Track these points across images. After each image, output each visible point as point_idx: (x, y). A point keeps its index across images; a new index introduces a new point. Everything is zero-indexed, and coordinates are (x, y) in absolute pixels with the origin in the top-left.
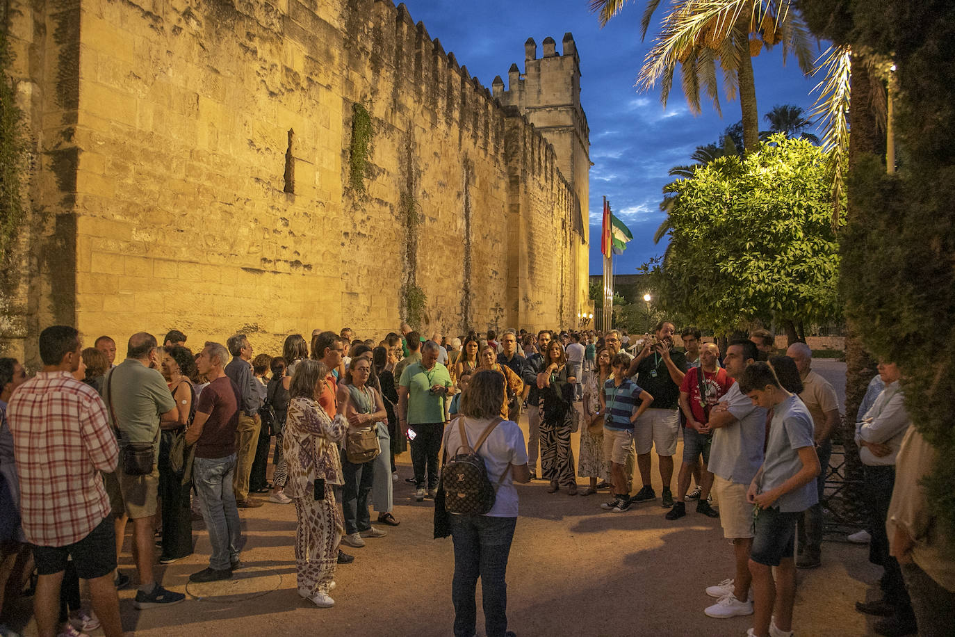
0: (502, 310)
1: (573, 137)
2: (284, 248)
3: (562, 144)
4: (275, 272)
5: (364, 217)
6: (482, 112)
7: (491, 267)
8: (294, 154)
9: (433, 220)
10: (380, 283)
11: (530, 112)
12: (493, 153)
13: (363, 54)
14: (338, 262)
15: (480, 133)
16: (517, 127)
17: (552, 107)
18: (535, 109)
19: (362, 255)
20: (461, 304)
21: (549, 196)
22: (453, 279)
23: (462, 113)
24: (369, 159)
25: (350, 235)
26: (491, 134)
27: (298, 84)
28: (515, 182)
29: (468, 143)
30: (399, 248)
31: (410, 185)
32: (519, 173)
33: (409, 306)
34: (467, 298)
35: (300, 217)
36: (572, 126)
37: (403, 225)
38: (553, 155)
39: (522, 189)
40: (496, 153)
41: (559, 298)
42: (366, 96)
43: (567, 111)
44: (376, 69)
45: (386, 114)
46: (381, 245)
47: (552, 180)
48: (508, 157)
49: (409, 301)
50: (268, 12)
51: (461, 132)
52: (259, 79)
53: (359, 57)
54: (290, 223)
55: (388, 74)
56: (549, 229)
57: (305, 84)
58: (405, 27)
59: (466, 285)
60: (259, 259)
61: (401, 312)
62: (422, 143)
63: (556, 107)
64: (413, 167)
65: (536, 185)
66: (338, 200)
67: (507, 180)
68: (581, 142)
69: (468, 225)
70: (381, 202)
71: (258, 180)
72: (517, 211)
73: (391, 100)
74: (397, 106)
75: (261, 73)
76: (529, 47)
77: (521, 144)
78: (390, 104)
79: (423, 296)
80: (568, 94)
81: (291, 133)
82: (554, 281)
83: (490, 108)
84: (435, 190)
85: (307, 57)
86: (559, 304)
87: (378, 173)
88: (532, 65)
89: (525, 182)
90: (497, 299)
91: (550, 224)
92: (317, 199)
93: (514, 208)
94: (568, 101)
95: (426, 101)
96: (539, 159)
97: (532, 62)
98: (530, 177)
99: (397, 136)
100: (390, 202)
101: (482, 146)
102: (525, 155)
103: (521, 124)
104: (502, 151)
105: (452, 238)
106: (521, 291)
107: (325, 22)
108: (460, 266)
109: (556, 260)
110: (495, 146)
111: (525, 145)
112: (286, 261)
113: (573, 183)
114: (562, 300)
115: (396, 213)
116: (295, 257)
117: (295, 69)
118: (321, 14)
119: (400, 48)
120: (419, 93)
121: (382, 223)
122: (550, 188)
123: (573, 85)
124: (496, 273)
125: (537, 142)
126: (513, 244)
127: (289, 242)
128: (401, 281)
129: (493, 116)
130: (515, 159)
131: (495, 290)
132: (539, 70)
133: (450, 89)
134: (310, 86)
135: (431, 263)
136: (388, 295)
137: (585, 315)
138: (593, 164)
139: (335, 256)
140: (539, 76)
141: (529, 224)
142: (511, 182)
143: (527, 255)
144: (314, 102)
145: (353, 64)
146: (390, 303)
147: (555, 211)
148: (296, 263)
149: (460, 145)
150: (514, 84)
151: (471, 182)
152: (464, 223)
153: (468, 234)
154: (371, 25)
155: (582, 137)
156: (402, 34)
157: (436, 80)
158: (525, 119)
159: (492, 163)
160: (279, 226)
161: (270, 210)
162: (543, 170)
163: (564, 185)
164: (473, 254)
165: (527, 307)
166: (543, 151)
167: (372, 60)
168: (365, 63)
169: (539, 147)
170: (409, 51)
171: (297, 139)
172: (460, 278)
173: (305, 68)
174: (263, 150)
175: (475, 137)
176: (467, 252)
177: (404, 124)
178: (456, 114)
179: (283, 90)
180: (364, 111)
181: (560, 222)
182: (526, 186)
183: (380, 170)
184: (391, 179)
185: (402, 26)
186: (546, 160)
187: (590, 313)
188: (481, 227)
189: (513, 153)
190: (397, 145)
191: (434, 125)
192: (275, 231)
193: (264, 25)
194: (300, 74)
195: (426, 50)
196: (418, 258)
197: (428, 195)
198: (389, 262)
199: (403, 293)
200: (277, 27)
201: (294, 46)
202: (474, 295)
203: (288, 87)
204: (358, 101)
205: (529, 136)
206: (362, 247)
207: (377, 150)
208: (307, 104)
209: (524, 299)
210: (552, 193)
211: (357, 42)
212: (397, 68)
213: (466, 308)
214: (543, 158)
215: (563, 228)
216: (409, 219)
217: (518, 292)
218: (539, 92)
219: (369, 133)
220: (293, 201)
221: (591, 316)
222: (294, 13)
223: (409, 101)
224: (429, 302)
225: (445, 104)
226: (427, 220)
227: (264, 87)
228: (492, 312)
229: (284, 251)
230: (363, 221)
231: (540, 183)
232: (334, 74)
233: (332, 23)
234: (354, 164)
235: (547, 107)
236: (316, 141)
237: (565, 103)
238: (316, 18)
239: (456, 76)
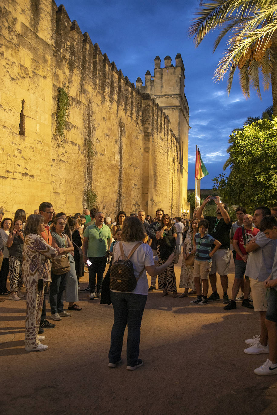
0: (139, 206)
1: (180, 112)
2: (19, 165)
3: (174, 116)
4: (13, 179)
5: (64, 151)
6: (130, 96)
7: (133, 182)
8: (25, 113)
9: (102, 154)
10: (72, 188)
11: (157, 98)
12: (135, 119)
13: (64, 60)
14: (49, 175)
15: (128, 108)
16: (149, 105)
17: (168, 95)
18: (159, 96)
19: (62, 172)
20: (117, 201)
21: (166, 144)
22: (112, 188)
23: (119, 96)
24: (67, 119)
25: (56, 160)
26: (135, 109)
27: (27, 74)
28: (147, 136)
29: (122, 113)
30: (83, 169)
31: (89, 135)
32: (149, 131)
33: (88, 201)
34: (120, 198)
35: (28, 149)
36: (179, 106)
37: (85, 157)
38: (169, 121)
39: (151, 139)
40: (137, 119)
41: (171, 201)
42: (65, 84)
43: (177, 98)
44: (71, 69)
45: (77, 95)
46: (73, 167)
47: (168, 135)
48: (143, 122)
49: (88, 198)
50: (10, 32)
51: (118, 107)
52: (5, 70)
53: (62, 62)
54: (22, 152)
55: (78, 72)
56: (166, 162)
57: (31, 75)
58: (88, 46)
59: (119, 191)
60: (4, 171)
61: (83, 204)
62: (96, 112)
63: (171, 95)
64: (91, 125)
65: (159, 137)
66: (49, 140)
67: (143, 134)
68: (184, 115)
69: (121, 158)
70: (73, 143)
71: (4, 127)
72: (148, 152)
73: (79, 87)
74: (83, 90)
75: (7, 67)
76: (157, 61)
77: (151, 115)
78: (79, 89)
79: (96, 196)
80: (178, 88)
81: (23, 102)
82: (168, 191)
83: (134, 94)
84: (104, 138)
85: (33, 59)
86: (170, 204)
87: (72, 127)
88: (158, 71)
89: (153, 136)
90: (137, 199)
91: (166, 159)
92: (38, 139)
93: (147, 150)
94: (178, 92)
95: (99, 89)
96: (161, 123)
97: (158, 70)
98: (155, 133)
99: (83, 107)
100: (78, 144)
101: (129, 115)
102: (153, 121)
103: (151, 104)
104: (140, 118)
105: (112, 165)
106: (149, 195)
107: (43, 40)
108: (117, 180)
109: (169, 179)
110: (136, 115)
111: (153, 115)
112: (20, 173)
113: (180, 138)
114: (172, 202)
115: (82, 150)
116: (25, 171)
117: (26, 66)
118: (40, 35)
119: (84, 57)
120: (95, 84)
121: (73, 155)
122: (167, 140)
123: (180, 83)
124: (136, 185)
125: (160, 114)
126: (145, 169)
127: (22, 162)
128: (83, 187)
129: (136, 99)
130: (147, 123)
131: (135, 194)
132: (162, 75)
133: (112, 82)
134: (34, 76)
135: (100, 178)
136: (76, 194)
137: (185, 211)
138: (191, 128)
139: (47, 172)
140: (162, 78)
141: (155, 159)
142: (145, 135)
143: (153, 176)
144: (36, 85)
145: (58, 65)
146: (77, 199)
147: (169, 153)
148: (26, 174)
149: (117, 114)
150: (148, 82)
151: (123, 134)
152: (119, 157)
153: (121, 163)
154: (69, 44)
155: (185, 112)
156: (86, 49)
157: (105, 77)
158: (153, 101)
159: (135, 124)
160: (16, 153)
161: (11, 144)
162: (163, 130)
163: (174, 139)
164: (123, 174)
165: (153, 204)
166: (163, 119)
167: (69, 64)
168: (65, 65)
169: (161, 117)
170: (90, 59)
171: (27, 105)
172: (116, 187)
173: (32, 65)
174: (7, 110)
175: (126, 110)
176: (120, 173)
177: (87, 101)
178: (115, 97)
179: (19, 77)
180: (64, 92)
181: (172, 159)
182: (153, 138)
183: (73, 126)
184: (79, 131)
185: (86, 45)
186: (165, 124)
187: (187, 210)
188: (128, 160)
189: (147, 119)
190: (82, 112)
191: (103, 102)
192: (14, 156)
193: (8, 39)
194: (29, 69)
195: (99, 60)
196: (93, 175)
197: (99, 141)
198: (77, 177)
199: (85, 194)
200: (15, 41)
201: (25, 52)
202: (124, 197)
203: (22, 76)
204: (61, 86)
205: (155, 110)
206: (62, 167)
207: (71, 114)
208: (32, 86)
209: (151, 200)
210: (168, 143)
211: (61, 53)
212: (83, 69)
213: (119, 203)
214: (163, 123)
215: (174, 162)
216: (89, 153)
217: (148, 196)
218: (162, 87)
219: (67, 105)
220: (24, 140)
221: (188, 211)
222: (25, 33)
223: (89, 87)
224: (99, 199)
225: (110, 91)
226: (98, 154)
227: (8, 75)
228: (134, 207)
229: (18, 167)
230: (63, 153)
231: (162, 136)
232: (48, 70)
233: (46, 41)
234: (58, 122)
235: (166, 95)
236: (37, 107)
237: (176, 93)
238: (37, 37)
239: (116, 75)
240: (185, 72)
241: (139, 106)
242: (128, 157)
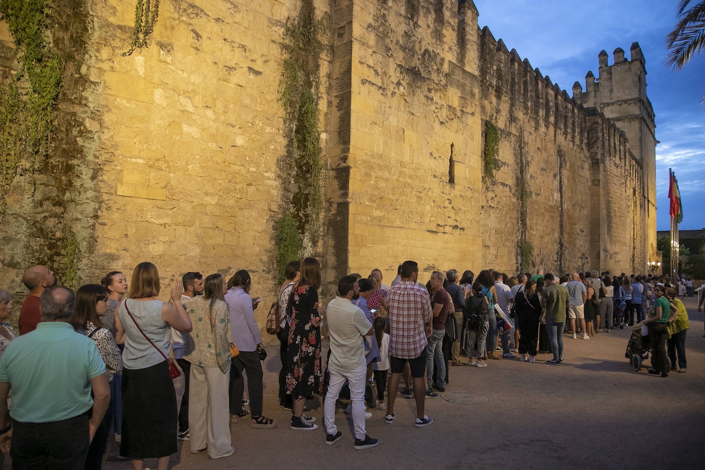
0: (587, 258)
1: (640, 123)
2: (449, 217)
3: (631, 130)
4: (444, 233)
5: (493, 196)
6: (570, 115)
7: (578, 227)
8: (454, 159)
9: (537, 195)
10: (503, 239)
11: (605, 107)
12: (578, 143)
13: (490, 88)
14: (480, 226)
15: (569, 130)
16: (597, 123)
17: (622, 101)
18: (608, 105)
19: (492, 221)
20: (557, 254)
21: (623, 171)
22: (552, 236)
23: (556, 118)
24: (497, 158)
25: (485, 207)
26: (577, 130)
27: (456, 115)
28: (596, 164)
29: (561, 138)
30: (515, 215)
31: (522, 172)
32: (599, 156)
33: (522, 255)
34: (561, 249)
35: (458, 198)
36: (640, 114)
37: (518, 199)
38: (626, 140)
39: (601, 168)
40: (581, 143)
41: (632, 250)
42: (493, 115)
43: (635, 103)
44: (499, 97)
45: (506, 125)
46: (504, 213)
47: (625, 159)
48: (590, 146)
49: (522, 251)
50: (438, 74)
51: (555, 131)
52: (435, 115)
53: (488, 90)
54: (452, 202)
55: (506, 98)
56: (623, 197)
57: (459, 114)
58: (516, 64)
59: (560, 240)
60: (435, 225)
61: (517, 259)
62: (529, 142)
63: (626, 102)
64: (524, 159)
65: (612, 163)
66: (480, 185)
67: (590, 162)
68: (648, 126)
69: (561, 197)
70: (503, 184)
71: (435, 176)
72: (598, 185)
73: (508, 116)
74: (512, 119)
75: (436, 111)
76: (602, 58)
77: (600, 135)
78: (508, 118)
79: (531, 248)
80: (636, 90)
81: (452, 146)
82: (628, 237)
83: (576, 111)
84: (539, 173)
85: (460, 97)
86: (631, 254)
87: (502, 165)
88: (604, 71)
89: (604, 163)
90: (583, 250)
91: (624, 193)
92: (468, 186)
93: (596, 182)
94: (635, 95)
95: (531, 113)
96: (615, 144)
97: (605, 68)
98: (608, 159)
99: (513, 139)
100: (509, 184)
101: (571, 140)
102: (603, 142)
103: (600, 121)
104: (585, 141)
105: (551, 207)
106: (602, 244)
107: (470, 73)
108: (557, 226)
109: (629, 220)
110: (580, 138)
111: (603, 135)
112: (450, 226)
113: (642, 159)
114: (634, 251)
115: (513, 191)
116: (455, 223)
117: (454, 106)
118: (467, 68)
119: (513, 79)
120: (526, 108)
121: (504, 199)
122: (623, 165)
123: (640, 83)
124: (583, 231)
125: (613, 132)
126: (595, 209)
127: (452, 214)
128: (516, 237)
129: (578, 116)
130: (595, 146)
131: (582, 243)
132: (611, 74)
133: (547, 101)
134: (462, 115)
135: (536, 224)
136: (508, 247)
137: (653, 263)
138: (659, 142)
139: (478, 222)
140: (611, 79)
141: (608, 193)
142: (593, 163)
143: (606, 217)
144: (465, 124)
145: (485, 95)
146: (510, 252)
147: (628, 183)
148: (456, 227)
149: (555, 140)
150: (590, 86)
151: (563, 165)
152: (559, 196)
153: (562, 203)
154: (495, 68)
155: (649, 122)
156: (514, 69)
157: (538, 97)
158: (602, 115)
159: (579, 150)
160: (447, 203)
161: (441, 194)
162: (618, 153)
163: (634, 162)
164: (565, 218)
165: (607, 256)
166: (617, 138)
167: (496, 91)
168: (492, 93)
169: (614, 135)
170: (519, 80)
171: (456, 148)
172: (557, 235)
173: (459, 103)
174: (437, 158)
175: (566, 133)
176: (561, 216)
177: (517, 131)
178: (552, 119)
179: (448, 120)
180: (492, 126)
181: (632, 191)
182: (605, 166)
183: (503, 163)
184: (510, 168)
185: (514, 64)
186: (620, 144)
187: (658, 262)
188: (571, 198)
189: (595, 142)
190: (513, 146)
191: (536, 129)
192: (444, 207)
193: (437, 82)
194: (457, 108)
195: (530, 78)
196: (527, 221)
197: (534, 178)
198: (509, 225)
199: (518, 245)
200: (444, 82)
201: (453, 91)
202: (566, 247)
203: (451, 118)
204: (488, 119)
205: (606, 128)
206: (492, 215)
207: (500, 151)
208: (461, 126)
209: (604, 250)
210: (625, 170)
211: (487, 81)
212: (512, 94)
213: (561, 256)
214: (617, 143)
215: (634, 194)
216: (522, 195)
217: (599, 245)
218: (611, 91)
219: (496, 140)
220: (454, 188)
221: (659, 264)
222: (452, 71)
223: (520, 114)
224: (535, 252)
225: (544, 113)
226: (534, 195)
227: (437, 120)
228: (580, 260)
229: (449, 220)
230: (492, 198)
231: (616, 162)
232: (476, 105)
233: (473, 73)
234: (487, 161)
235: (618, 101)
236: (466, 149)
237: (633, 97)
238: (464, 71)
239: (551, 92)
240: (646, 65)
241: (584, 126)
242: (571, 194)
